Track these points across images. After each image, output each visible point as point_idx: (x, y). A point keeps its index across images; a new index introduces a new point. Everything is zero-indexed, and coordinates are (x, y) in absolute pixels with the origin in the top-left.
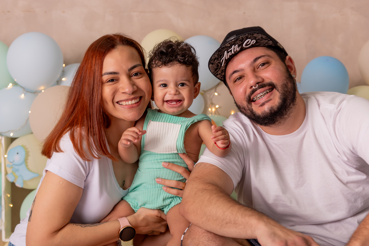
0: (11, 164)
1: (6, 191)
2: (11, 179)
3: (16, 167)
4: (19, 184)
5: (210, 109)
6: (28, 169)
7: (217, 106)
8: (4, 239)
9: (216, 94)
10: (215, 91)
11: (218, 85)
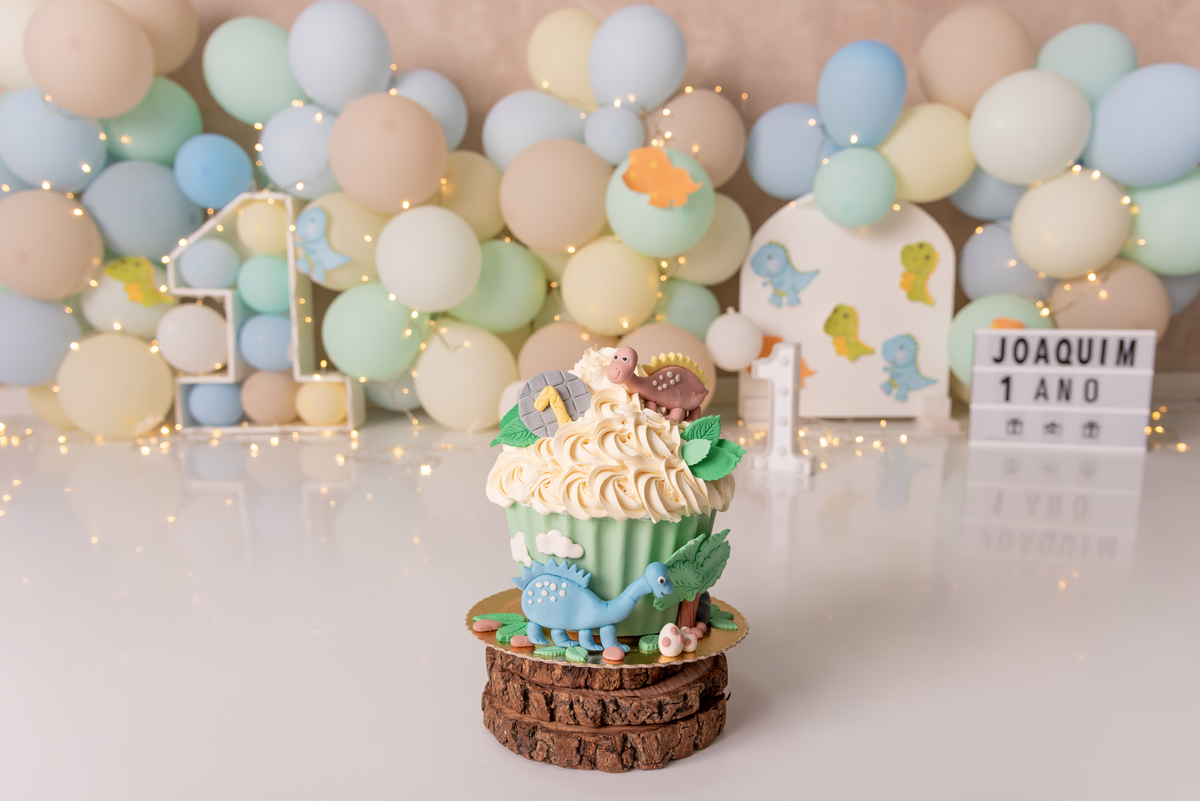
0: (304, 242)
1: (299, 294)
2: (304, 269)
3: (312, 246)
4: (318, 278)
5: (654, 142)
6: (333, 249)
7: (668, 135)
8: (298, 376)
9: (667, 113)
10: (664, 109)
11: (669, 100)
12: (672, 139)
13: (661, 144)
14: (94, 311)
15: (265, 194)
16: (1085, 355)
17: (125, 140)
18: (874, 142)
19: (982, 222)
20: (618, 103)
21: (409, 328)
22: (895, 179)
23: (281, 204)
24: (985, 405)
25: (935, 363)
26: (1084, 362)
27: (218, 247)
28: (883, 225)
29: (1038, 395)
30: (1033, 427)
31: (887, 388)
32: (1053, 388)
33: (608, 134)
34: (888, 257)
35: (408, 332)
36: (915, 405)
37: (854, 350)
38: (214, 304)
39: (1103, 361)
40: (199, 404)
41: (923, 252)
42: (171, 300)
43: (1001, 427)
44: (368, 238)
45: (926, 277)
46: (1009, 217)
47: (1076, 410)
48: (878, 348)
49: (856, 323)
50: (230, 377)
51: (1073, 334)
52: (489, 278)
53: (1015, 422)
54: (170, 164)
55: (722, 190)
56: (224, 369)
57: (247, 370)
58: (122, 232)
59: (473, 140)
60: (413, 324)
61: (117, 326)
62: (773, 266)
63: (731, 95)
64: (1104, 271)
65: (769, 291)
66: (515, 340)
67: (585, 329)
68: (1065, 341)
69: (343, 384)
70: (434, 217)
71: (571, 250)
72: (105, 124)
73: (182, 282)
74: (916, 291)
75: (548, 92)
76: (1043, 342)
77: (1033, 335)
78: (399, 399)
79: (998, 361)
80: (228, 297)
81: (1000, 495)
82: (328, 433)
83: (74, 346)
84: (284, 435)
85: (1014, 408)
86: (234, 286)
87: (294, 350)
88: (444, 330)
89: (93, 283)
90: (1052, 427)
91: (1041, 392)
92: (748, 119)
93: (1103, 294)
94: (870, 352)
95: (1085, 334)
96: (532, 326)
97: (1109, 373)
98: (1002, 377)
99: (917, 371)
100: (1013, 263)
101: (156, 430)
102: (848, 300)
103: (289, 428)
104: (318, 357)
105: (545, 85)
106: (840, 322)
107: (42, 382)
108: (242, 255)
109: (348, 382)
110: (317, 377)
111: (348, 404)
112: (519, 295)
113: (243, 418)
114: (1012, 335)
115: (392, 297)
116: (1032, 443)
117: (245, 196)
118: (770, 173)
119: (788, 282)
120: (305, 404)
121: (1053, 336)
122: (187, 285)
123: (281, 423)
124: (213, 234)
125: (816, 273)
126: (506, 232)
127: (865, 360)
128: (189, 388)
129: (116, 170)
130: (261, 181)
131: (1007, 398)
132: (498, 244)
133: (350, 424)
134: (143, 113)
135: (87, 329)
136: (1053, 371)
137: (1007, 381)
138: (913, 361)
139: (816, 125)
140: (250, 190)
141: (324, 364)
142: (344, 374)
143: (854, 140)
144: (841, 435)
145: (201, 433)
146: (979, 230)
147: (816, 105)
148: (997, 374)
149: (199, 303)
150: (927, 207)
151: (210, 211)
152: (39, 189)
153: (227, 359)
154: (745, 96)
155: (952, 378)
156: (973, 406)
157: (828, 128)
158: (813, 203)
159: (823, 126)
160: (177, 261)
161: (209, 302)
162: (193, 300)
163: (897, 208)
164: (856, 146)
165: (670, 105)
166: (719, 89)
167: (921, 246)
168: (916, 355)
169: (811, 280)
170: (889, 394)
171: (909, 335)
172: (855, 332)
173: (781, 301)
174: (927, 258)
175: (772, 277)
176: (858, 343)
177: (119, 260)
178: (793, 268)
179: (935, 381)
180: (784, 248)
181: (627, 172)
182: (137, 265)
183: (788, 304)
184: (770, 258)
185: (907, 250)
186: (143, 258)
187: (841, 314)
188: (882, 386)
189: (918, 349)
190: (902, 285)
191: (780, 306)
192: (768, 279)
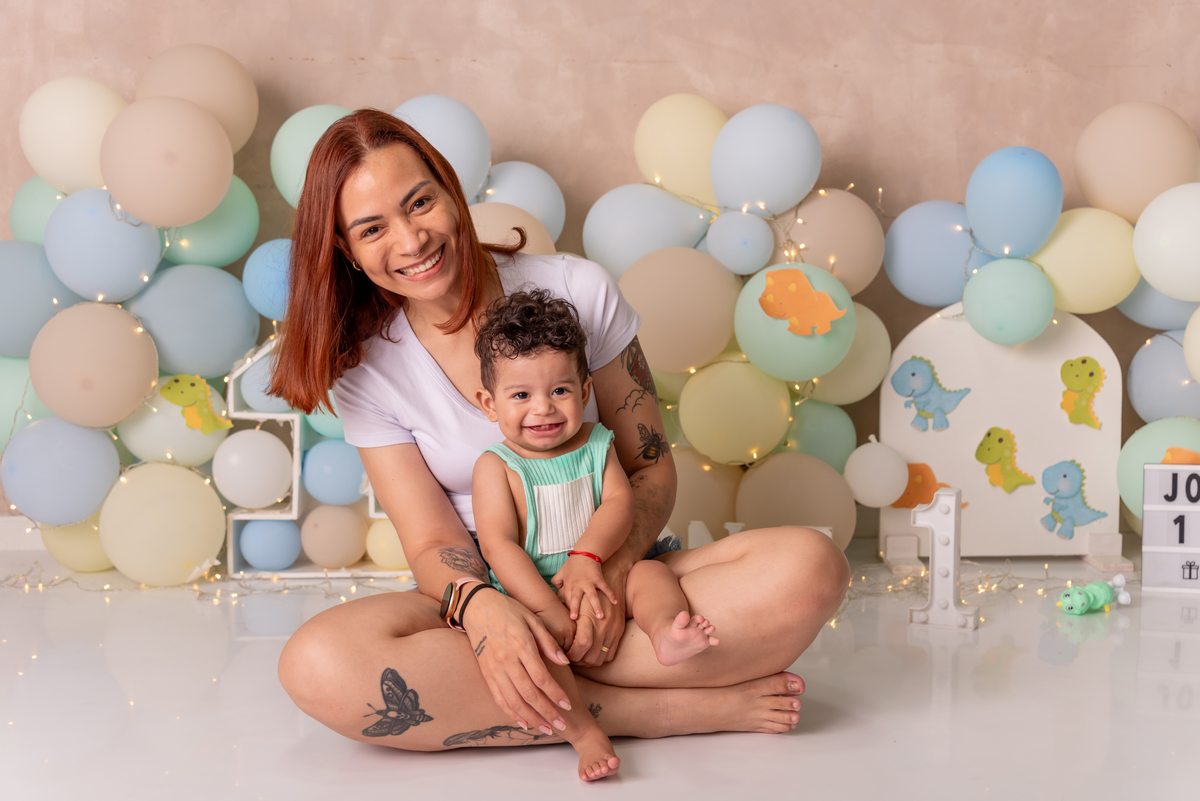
5: (786, 253)
7: (801, 246)
8: (373, 512)
9: (800, 221)
10: (796, 216)
11: (800, 204)
12: (805, 249)
13: (793, 253)
14: (138, 441)
17: (184, 243)
18: (1027, 253)
19: (1153, 332)
20: (745, 210)
22: (1053, 291)
24: (1158, 544)
25: (1103, 494)
28: (1042, 340)
31: (1050, 522)
34: (1046, 375)
36: (1082, 542)
37: (1010, 479)
38: (280, 431)
40: (254, 544)
41: (1087, 368)
42: (228, 425)
43: (1177, 573)
45: (1092, 396)
46: (1183, 328)
48: (1039, 479)
49: (1013, 450)
50: (294, 515)
53: (1190, 566)
54: (238, 271)
55: (857, 298)
56: (287, 500)
57: (309, 504)
58: (180, 349)
59: (571, 240)
61: (169, 456)
62: (917, 383)
63: (865, 193)
65: (913, 411)
67: (707, 460)
71: (693, 371)
73: (243, 405)
74: (1080, 412)
75: (660, 187)
79: (1171, 498)
80: (295, 420)
81: (1178, 645)
82: (405, 578)
83: (122, 479)
84: (360, 581)
85: (1189, 551)
89: (155, 410)
92: (886, 216)
94: (1030, 481)
98: (1176, 516)
99: (1085, 504)
100: (1186, 382)
101: (207, 577)
102: (1003, 425)
103: (360, 572)
105: (657, 180)
106: (994, 447)
107: (85, 520)
113: (302, 561)
114: (1184, 471)
118: (912, 278)
119: (934, 403)
120: (377, 542)
122: (249, 409)
123: (349, 567)
125: (968, 391)
127: (1022, 490)
128: (241, 525)
129: (171, 276)
131: (1182, 540)
135: (128, 460)
137: (1180, 520)
138: (1080, 491)
139: (965, 230)
143: (1007, 251)
144: (999, 579)
145: (259, 579)
146: (1148, 342)
147: (962, 203)
148: (1169, 512)
149: (258, 427)
150: (1089, 319)
151: (274, 323)
152: (91, 300)
153: (290, 490)
154: (880, 190)
155: (1123, 507)
156: (1145, 548)
157: (975, 233)
158: (962, 314)
159: (971, 232)
160: (238, 380)
161: (270, 426)
162: (250, 425)
163: (1055, 322)
164: (1009, 257)
165: (801, 211)
166: (852, 185)
167: (1084, 362)
168: (1082, 485)
169: (960, 400)
170: (1051, 530)
171: (1073, 462)
172: (1012, 458)
173: (927, 424)
174: (1091, 374)
175: (915, 397)
176: (1015, 472)
177: (172, 378)
178: (940, 385)
179: (1105, 515)
180: (928, 363)
181: (764, 295)
182: (193, 385)
183: (934, 428)
184: (913, 375)
185: (1070, 365)
186: (198, 377)
187: (995, 438)
188: (1044, 521)
189: (1084, 478)
190: (1063, 406)
191: (925, 429)
192: (911, 398)
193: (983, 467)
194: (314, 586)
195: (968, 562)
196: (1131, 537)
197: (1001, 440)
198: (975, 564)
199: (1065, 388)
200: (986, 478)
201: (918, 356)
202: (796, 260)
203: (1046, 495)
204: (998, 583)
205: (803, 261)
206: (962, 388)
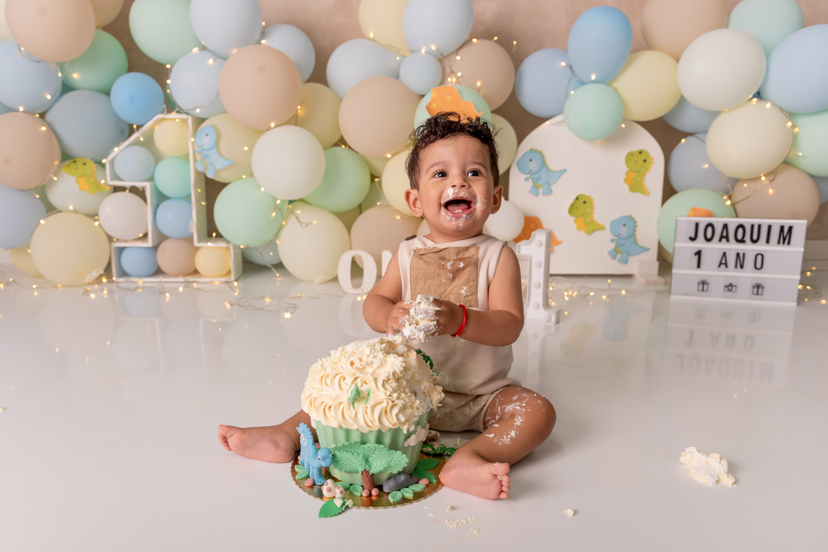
0: (200, 149)
1: (196, 186)
2: (201, 169)
3: (206, 153)
4: (210, 175)
5: (449, 79)
6: (221, 155)
7: (459, 74)
8: (196, 243)
9: (458, 58)
10: (457, 55)
11: (460, 48)
12: (461, 76)
13: (454, 80)
14: (55, 197)
15: (174, 115)
16: (755, 237)
17: (75, 76)
18: (607, 79)
19: (686, 135)
20: (423, 51)
21: (275, 210)
22: (622, 104)
23: (185, 121)
24: (683, 269)
25: (648, 236)
26: (754, 241)
27: (140, 152)
28: (614, 138)
29: (721, 264)
30: (717, 286)
31: (614, 254)
32: (731, 260)
33: (417, 73)
34: (616, 161)
35: (274, 214)
36: (633, 266)
37: (590, 226)
38: (139, 193)
39: (768, 241)
40: (128, 261)
41: (642, 157)
42: (108, 189)
43: (694, 286)
44: (246, 148)
45: (644, 175)
46: (706, 132)
47: (748, 275)
48: (608, 227)
49: (592, 208)
50: (149, 243)
51: (747, 222)
52: (331, 175)
53: (704, 283)
54: (107, 93)
55: (497, 112)
56: (146, 235)
57: (161, 238)
58: (74, 142)
59: (319, 75)
60: (277, 208)
61: (71, 208)
62: (533, 166)
63: (505, 43)
64: (772, 174)
65: (530, 184)
66: (348, 218)
67: (398, 212)
68: (741, 226)
69: (228, 248)
70: (291, 133)
71: (389, 156)
72: (61, 66)
73: (116, 177)
74: (636, 185)
75: (373, 40)
76: (725, 226)
77: (718, 222)
78: (267, 258)
79: (693, 239)
80: (148, 187)
81: (692, 333)
82: (217, 282)
83: (42, 222)
84: (187, 284)
85: (703, 273)
86: (151, 179)
87: (194, 225)
88: (298, 212)
89: (55, 179)
90: (730, 287)
91: (723, 262)
92: (517, 60)
93: (771, 191)
94: (602, 228)
95: (756, 221)
96: (360, 209)
97: (772, 250)
98: (696, 250)
99: (636, 242)
100: (707, 166)
101: (98, 280)
102: (587, 192)
103: (191, 279)
104: (211, 230)
105: (371, 35)
106: (580, 206)
107: (22, 246)
108: (157, 157)
109: (231, 247)
110: (210, 244)
111: (231, 262)
112: (352, 186)
113: (158, 272)
114: (703, 221)
115: (263, 189)
116: (716, 298)
117: (160, 116)
118: (533, 98)
119: (543, 178)
120: (201, 261)
121: (733, 222)
122: (120, 179)
123: (184, 275)
124: (137, 143)
125: (565, 171)
126: (342, 141)
127: (597, 234)
128: (121, 250)
129: (69, 97)
130: (170, 105)
131: (699, 266)
132: (336, 149)
133: (233, 277)
134: (88, 58)
135: (51, 209)
136: (732, 247)
137: (699, 253)
138: (633, 235)
139: (567, 66)
140: (162, 113)
141: (214, 234)
142: (228, 242)
143: (593, 77)
144: (578, 289)
145: (129, 282)
146: (683, 141)
147: (566, 50)
148: (692, 248)
149: (127, 191)
150: (646, 125)
151: (135, 126)
152: (17, 111)
153: (147, 230)
154: (515, 42)
155: (660, 247)
156: (674, 271)
157: (575, 68)
158: (563, 121)
159: (571, 67)
160: (112, 162)
161: (134, 190)
162: (123, 189)
163: (623, 126)
164: (594, 82)
165: (461, 52)
166: (496, 38)
167: (640, 153)
168: (635, 231)
169: (560, 177)
170: (614, 258)
171: (630, 216)
172: (592, 214)
173: (538, 192)
174: (645, 161)
175: (532, 175)
176: (593, 222)
177: (72, 161)
178: (547, 167)
179: (648, 249)
180: (541, 154)
181: (430, 104)
182: (85, 164)
183: (543, 194)
184: (531, 160)
185: (630, 155)
186: (88, 160)
187: (581, 201)
188: (610, 253)
189: (636, 226)
190: (626, 181)
191: (537, 195)
192: (529, 176)
193: (573, 219)
194: (152, 287)
195: (560, 278)
196: (665, 263)
197: (585, 202)
198: (564, 279)
199: (626, 169)
200: (575, 226)
201: (534, 148)
202: (456, 83)
203: (611, 236)
204: (578, 291)
205: (460, 84)
206: (562, 169)
